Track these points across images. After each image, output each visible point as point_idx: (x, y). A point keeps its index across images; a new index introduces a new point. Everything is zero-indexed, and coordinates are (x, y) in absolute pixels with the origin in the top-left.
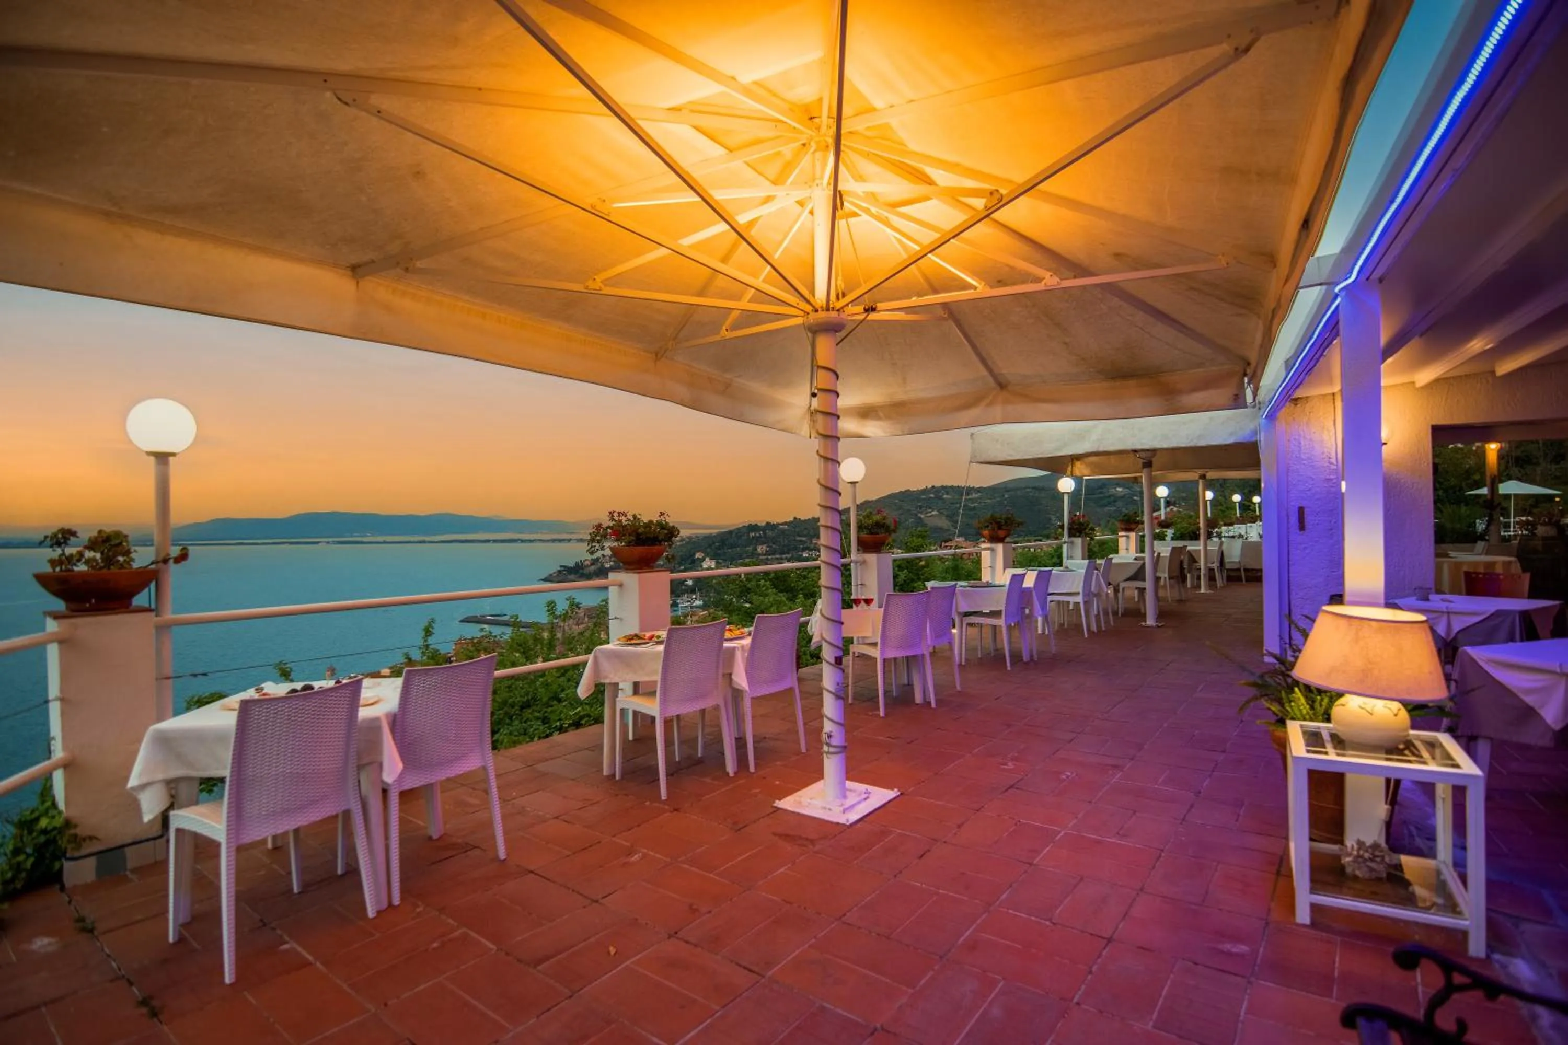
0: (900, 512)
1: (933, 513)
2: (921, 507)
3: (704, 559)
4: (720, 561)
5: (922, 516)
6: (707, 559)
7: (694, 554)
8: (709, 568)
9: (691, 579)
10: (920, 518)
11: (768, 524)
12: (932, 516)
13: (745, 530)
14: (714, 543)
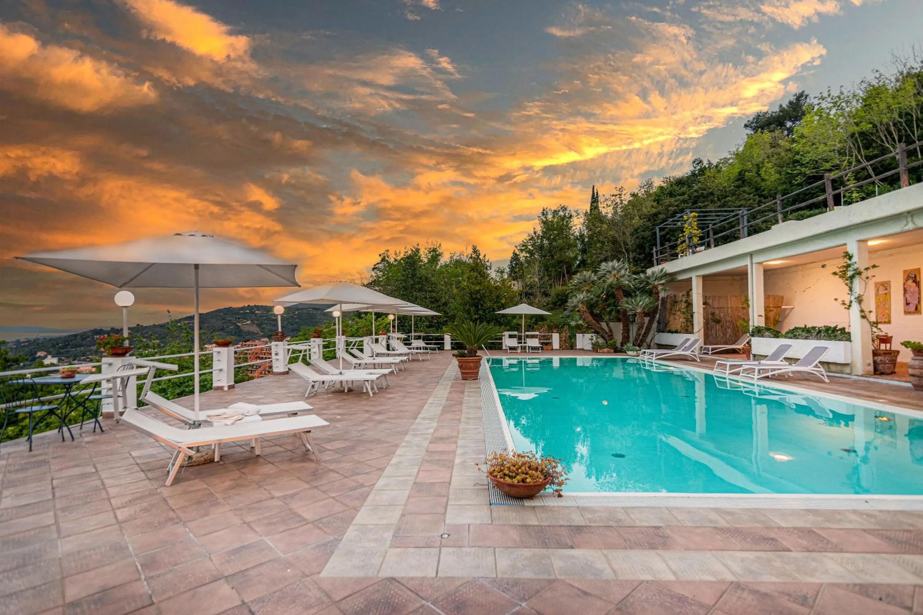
0: (224, 321)
1: (248, 322)
2: (239, 318)
3: (45, 357)
4: (63, 358)
5: (240, 324)
6: (49, 357)
7: (36, 353)
8: (52, 365)
9: (29, 373)
10: (238, 326)
11: (112, 328)
12: (247, 324)
13: (90, 334)
14: (58, 344)
